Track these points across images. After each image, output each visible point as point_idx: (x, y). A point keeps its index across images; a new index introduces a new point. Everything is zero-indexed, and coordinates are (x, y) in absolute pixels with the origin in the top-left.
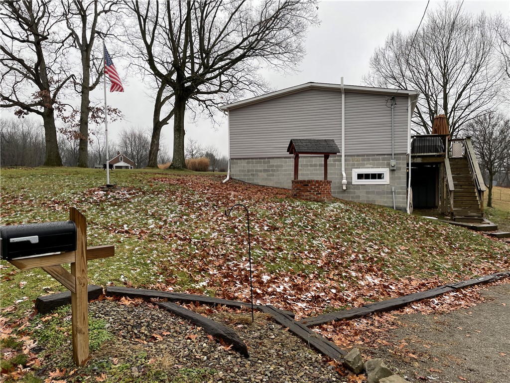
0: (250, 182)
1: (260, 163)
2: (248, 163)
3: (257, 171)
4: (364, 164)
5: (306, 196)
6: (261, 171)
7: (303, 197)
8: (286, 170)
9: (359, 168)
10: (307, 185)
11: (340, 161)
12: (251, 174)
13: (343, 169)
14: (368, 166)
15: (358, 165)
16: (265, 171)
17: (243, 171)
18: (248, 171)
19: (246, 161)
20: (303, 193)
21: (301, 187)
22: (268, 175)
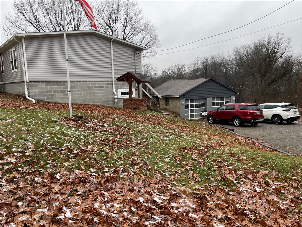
0: (50, 101)
1: (57, 85)
2: (46, 85)
3: (55, 92)
4: (123, 86)
5: (142, 108)
6: (58, 92)
7: (140, 109)
8: (78, 91)
9: (121, 89)
10: (143, 102)
11: (112, 84)
12: (50, 95)
13: (114, 89)
14: (125, 87)
15: (120, 87)
16: (62, 91)
17: (42, 92)
18: (47, 92)
19: (44, 83)
20: (140, 107)
21: (139, 103)
22: (64, 95)
